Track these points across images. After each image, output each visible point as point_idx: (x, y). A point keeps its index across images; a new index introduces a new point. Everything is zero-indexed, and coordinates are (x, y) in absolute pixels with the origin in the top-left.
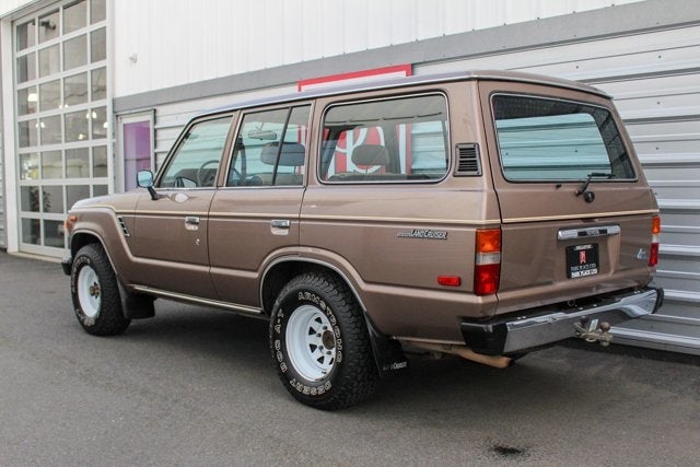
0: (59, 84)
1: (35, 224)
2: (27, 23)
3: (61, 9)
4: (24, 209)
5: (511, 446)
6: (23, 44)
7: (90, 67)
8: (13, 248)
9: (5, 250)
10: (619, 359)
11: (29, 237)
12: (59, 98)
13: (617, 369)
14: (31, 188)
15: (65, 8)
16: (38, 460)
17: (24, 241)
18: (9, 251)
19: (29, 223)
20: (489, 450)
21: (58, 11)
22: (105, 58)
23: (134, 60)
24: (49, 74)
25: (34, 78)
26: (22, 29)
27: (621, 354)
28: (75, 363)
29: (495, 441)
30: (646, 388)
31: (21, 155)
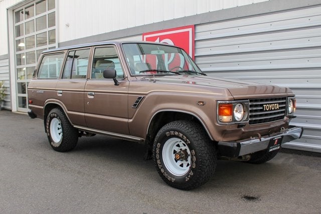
0: (34, 38)
1: (24, 99)
2: (19, 11)
3: (35, 4)
4: (19, 93)
5: (251, 196)
6: (18, 20)
7: (48, 29)
8: (14, 109)
9: (11, 110)
10: (291, 155)
11: (22, 105)
12: (34, 44)
13: (292, 160)
14: (22, 83)
15: (37, 3)
16: (33, 205)
17: (19, 107)
18: (13, 111)
19: (21, 99)
20: (242, 198)
21: (33, 5)
22: (55, 25)
23: (68, 26)
24: (29, 33)
25: (23, 35)
26: (17, 14)
27: (292, 153)
28: (46, 160)
29: (243, 194)
30: (306, 168)
31: (17, 69)
